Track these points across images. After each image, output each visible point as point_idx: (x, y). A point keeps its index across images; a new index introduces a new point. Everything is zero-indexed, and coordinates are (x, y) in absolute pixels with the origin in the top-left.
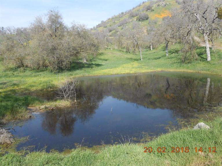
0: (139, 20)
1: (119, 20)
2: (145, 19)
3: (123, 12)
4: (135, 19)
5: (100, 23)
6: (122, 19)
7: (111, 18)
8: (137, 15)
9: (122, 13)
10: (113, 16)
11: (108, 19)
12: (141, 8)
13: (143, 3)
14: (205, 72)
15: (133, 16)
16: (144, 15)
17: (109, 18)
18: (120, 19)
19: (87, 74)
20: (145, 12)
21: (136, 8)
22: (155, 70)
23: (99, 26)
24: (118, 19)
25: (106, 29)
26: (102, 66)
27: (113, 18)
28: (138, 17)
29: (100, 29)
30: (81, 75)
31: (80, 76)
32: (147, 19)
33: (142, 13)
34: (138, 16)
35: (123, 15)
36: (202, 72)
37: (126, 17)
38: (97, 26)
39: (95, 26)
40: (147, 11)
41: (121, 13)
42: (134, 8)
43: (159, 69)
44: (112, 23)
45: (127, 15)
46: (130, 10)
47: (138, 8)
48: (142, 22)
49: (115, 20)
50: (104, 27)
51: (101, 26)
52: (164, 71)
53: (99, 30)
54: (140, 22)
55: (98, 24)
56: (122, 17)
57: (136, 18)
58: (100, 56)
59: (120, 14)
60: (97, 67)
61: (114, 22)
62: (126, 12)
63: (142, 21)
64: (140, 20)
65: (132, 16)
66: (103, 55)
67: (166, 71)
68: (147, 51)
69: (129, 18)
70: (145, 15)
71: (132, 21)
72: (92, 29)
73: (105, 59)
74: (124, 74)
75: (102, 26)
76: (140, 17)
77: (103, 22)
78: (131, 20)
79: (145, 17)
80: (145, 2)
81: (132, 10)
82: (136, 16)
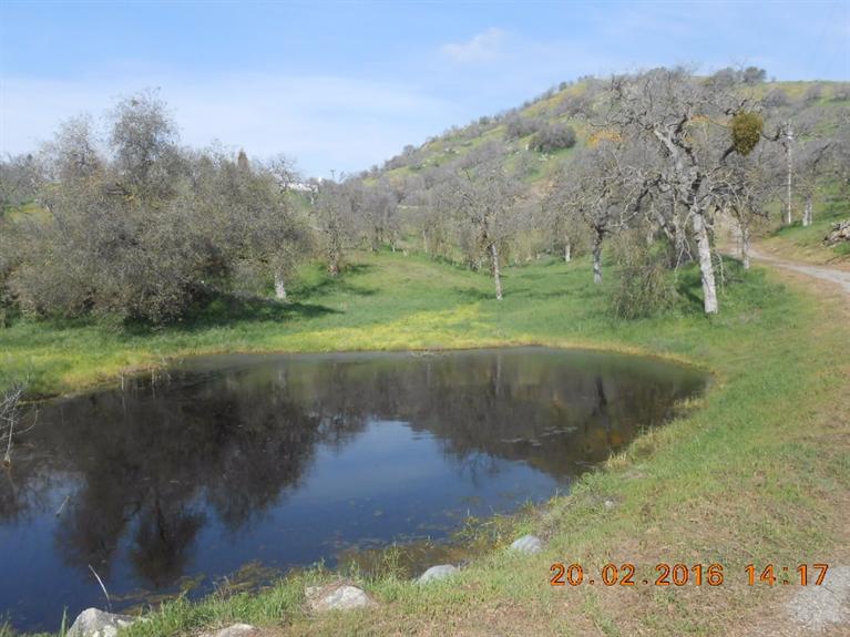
0: (541, 147)
1: (469, 145)
2: (564, 145)
3: (485, 118)
4: (525, 144)
5: (399, 152)
6: (478, 143)
7: (439, 136)
8: (534, 130)
9: (484, 121)
10: (449, 128)
11: (430, 140)
12: (553, 104)
13: (563, 86)
14: (675, 356)
15: (520, 134)
16: (558, 130)
17: (434, 136)
18: (473, 141)
19: (241, 346)
20: (564, 120)
21: (535, 103)
22: (507, 342)
23: (394, 164)
24: (466, 143)
25: (416, 175)
26: (329, 315)
27: (447, 139)
28: (535, 138)
29: (397, 176)
30: (222, 347)
31: (214, 351)
32: (571, 144)
33: (552, 123)
34: (537, 134)
35: (486, 127)
36: (667, 356)
37: (496, 136)
38: (387, 163)
39: (381, 164)
40: (572, 114)
41: (478, 121)
42: (527, 105)
43: (525, 338)
44: (442, 155)
45: (500, 128)
46: (514, 112)
47: (543, 104)
48: (552, 157)
49: (454, 145)
50: (413, 169)
51: (399, 166)
52: (540, 345)
53: (391, 180)
54: (544, 157)
55: (390, 158)
56: (481, 133)
57: (528, 139)
58: (351, 276)
59: (474, 123)
60: (302, 320)
61: (451, 152)
62: (497, 119)
63: (550, 153)
64: (545, 147)
65: (516, 131)
66: (364, 273)
67: (546, 347)
68: (552, 263)
69: (506, 140)
70: (564, 132)
71: (514, 152)
72: (365, 175)
73: (368, 289)
74: (384, 349)
75: (404, 165)
76: (543, 135)
77: (409, 150)
78: (510, 148)
79: (563, 139)
80: (568, 84)
81: (522, 110)
82: (529, 131)
